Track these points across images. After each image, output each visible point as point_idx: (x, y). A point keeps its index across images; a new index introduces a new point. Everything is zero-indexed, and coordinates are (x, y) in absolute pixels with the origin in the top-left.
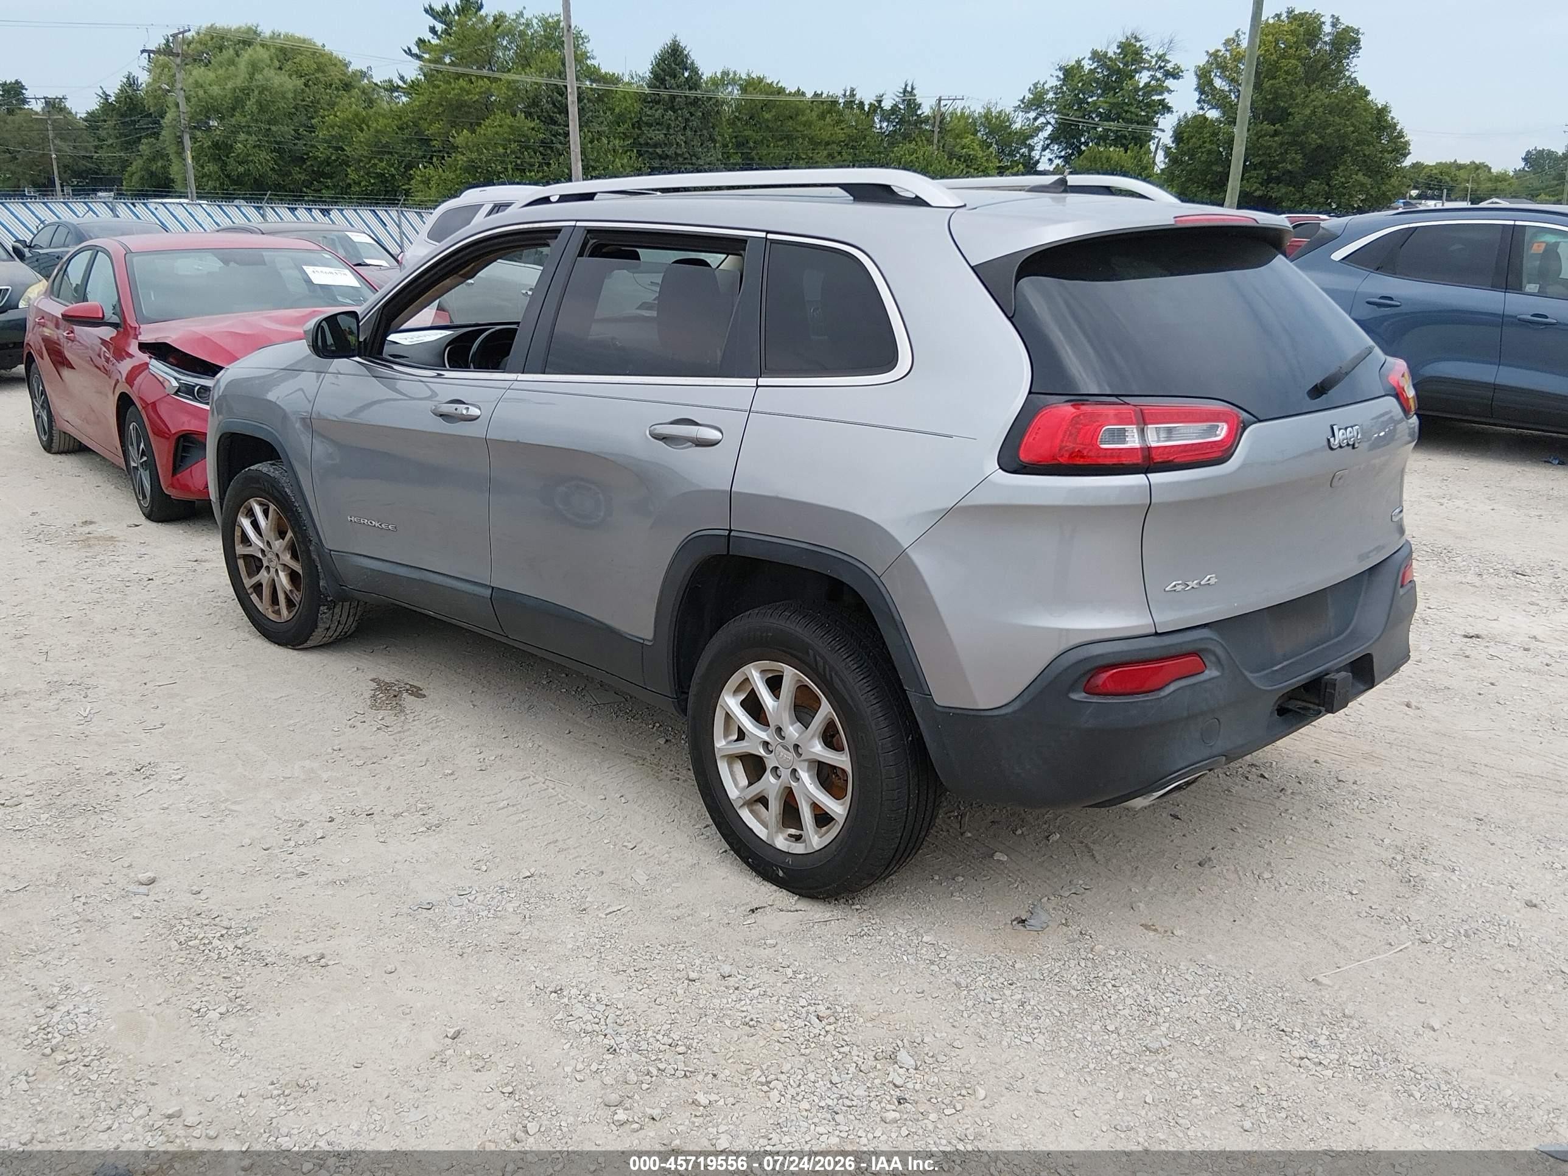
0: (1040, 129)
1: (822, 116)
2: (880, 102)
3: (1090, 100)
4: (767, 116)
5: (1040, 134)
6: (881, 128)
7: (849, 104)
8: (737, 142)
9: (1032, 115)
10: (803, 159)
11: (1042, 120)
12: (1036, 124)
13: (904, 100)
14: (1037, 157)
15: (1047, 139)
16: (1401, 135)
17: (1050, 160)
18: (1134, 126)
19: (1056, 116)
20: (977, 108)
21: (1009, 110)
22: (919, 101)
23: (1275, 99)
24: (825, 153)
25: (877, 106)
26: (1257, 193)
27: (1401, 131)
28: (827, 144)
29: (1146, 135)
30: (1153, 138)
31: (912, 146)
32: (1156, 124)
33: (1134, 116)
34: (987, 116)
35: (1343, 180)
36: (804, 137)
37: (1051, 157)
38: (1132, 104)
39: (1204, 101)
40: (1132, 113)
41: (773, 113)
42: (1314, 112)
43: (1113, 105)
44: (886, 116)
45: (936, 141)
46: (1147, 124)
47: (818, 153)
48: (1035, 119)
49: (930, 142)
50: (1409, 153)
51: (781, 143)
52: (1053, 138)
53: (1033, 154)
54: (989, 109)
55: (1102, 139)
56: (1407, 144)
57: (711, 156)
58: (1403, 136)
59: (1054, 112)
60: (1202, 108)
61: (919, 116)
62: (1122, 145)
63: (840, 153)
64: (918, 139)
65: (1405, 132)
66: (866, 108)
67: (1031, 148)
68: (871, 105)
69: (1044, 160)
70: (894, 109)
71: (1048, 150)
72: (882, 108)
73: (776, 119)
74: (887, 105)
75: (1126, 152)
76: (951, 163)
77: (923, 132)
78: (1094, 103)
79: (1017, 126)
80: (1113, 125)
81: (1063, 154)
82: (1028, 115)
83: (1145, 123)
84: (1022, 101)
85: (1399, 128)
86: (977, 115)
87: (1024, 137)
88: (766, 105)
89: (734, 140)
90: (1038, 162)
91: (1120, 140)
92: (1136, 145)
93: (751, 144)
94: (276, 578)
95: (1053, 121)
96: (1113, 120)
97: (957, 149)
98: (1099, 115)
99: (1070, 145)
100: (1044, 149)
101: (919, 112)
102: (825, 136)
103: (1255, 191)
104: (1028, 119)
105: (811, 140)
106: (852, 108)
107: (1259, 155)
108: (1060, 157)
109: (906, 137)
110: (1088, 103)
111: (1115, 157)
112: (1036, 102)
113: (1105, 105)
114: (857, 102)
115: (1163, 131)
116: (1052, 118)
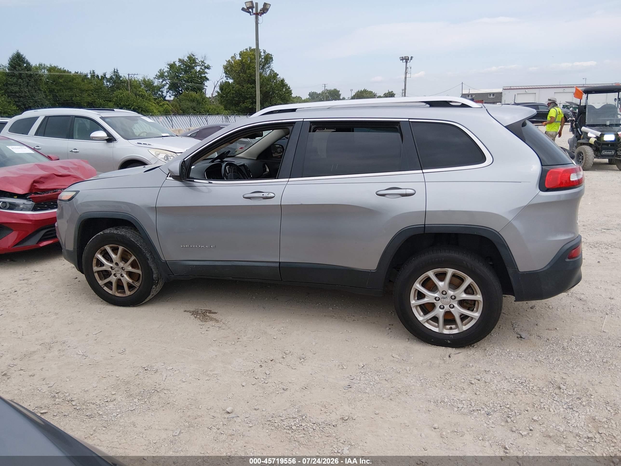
0: (164, 86)
1: (83, 80)
2: (105, 75)
3: (180, 76)
4: (61, 81)
5: (165, 87)
6: (107, 85)
7: (93, 76)
8: (50, 90)
9: (161, 80)
10: (78, 96)
11: (164, 82)
12: (163, 84)
13: (114, 75)
14: (165, 95)
15: (167, 89)
16: (289, 88)
17: (170, 96)
18: (198, 85)
19: (170, 81)
20: (140, 78)
21: (152, 78)
22: (120, 75)
23: (250, 77)
24: (87, 94)
25: (104, 77)
26: (250, 107)
27: (289, 87)
28: (87, 91)
29: (202, 87)
30: (204, 89)
31: (121, 91)
32: (204, 84)
33: (197, 81)
34: (144, 80)
35: (275, 102)
36: (76, 88)
37: (170, 95)
38: (195, 77)
39: (228, 77)
40: (196, 80)
41: (63, 79)
42: (263, 81)
43: (189, 78)
44: (108, 80)
45: (129, 89)
46: (202, 84)
47: (84, 94)
48: (162, 82)
49: (127, 90)
50: (292, 94)
51: (68, 91)
52: (170, 89)
53: (163, 94)
54: (144, 78)
55: (187, 89)
56: (291, 91)
57: (40, 96)
58: (290, 89)
59: (168, 79)
60: (227, 79)
61: (121, 80)
62: (195, 91)
63: (93, 94)
64: (123, 89)
65: (290, 87)
66: (100, 77)
67: (162, 92)
68: (101, 76)
69: (168, 96)
70: (111, 78)
71: (169, 93)
72: (106, 78)
73: (64, 81)
74: (108, 76)
75: (197, 93)
76: (136, 97)
77: (123, 86)
78: (183, 77)
79: (156, 84)
80: (190, 84)
81: (174, 94)
82: (159, 80)
83: (201, 84)
84: (156, 76)
85: (288, 86)
86: (140, 81)
87: (159, 88)
88: (60, 77)
89: (48, 90)
90: (165, 97)
91: (194, 89)
92: (199, 91)
93: (56, 91)
94: (122, 278)
95: (168, 83)
96: (190, 83)
97: (138, 92)
98: (184, 81)
99: (176, 91)
100: (167, 92)
101: (121, 79)
102: (86, 88)
103: (249, 106)
104: (159, 82)
105: (80, 89)
106: (94, 77)
107: (249, 94)
108: (173, 95)
109: (118, 88)
110: (180, 77)
111: (194, 95)
112: (161, 75)
113: (187, 78)
114: (96, 75)
115: (207, 86)
116: (168, 81)
